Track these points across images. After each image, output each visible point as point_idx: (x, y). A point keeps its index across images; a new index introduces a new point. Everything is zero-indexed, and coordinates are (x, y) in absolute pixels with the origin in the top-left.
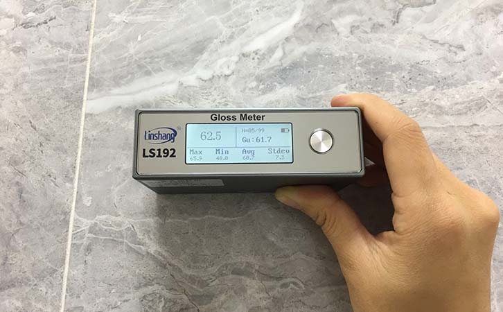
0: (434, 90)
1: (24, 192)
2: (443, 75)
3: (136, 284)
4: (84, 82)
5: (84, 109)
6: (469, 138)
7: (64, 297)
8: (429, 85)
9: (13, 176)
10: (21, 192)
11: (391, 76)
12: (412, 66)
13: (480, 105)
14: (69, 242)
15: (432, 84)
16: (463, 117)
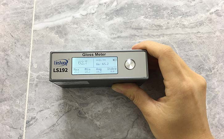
0: (181, 18)
1: (9, 63)
2: (185, 11)
3: (57, 99)
4: (33, 17)
5: (33, 28)
6: (196, 38)
7: (27, 104)
8: (179, 16)
9: (4, 56)
10: (7, 62)
11: (163, 12)
12: (172, 8)
13: (201, 24)
14: (28, 83)
15: (181, 15)
16: (194, 29)
